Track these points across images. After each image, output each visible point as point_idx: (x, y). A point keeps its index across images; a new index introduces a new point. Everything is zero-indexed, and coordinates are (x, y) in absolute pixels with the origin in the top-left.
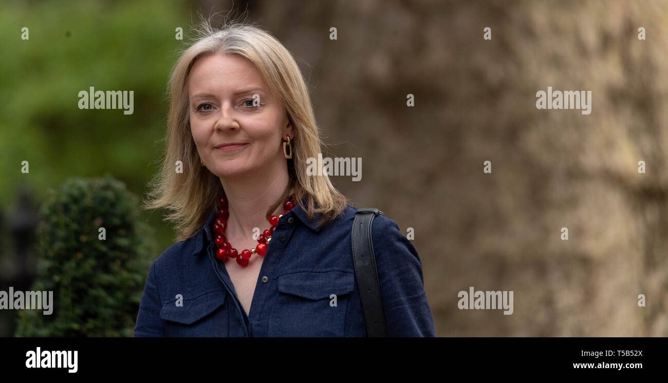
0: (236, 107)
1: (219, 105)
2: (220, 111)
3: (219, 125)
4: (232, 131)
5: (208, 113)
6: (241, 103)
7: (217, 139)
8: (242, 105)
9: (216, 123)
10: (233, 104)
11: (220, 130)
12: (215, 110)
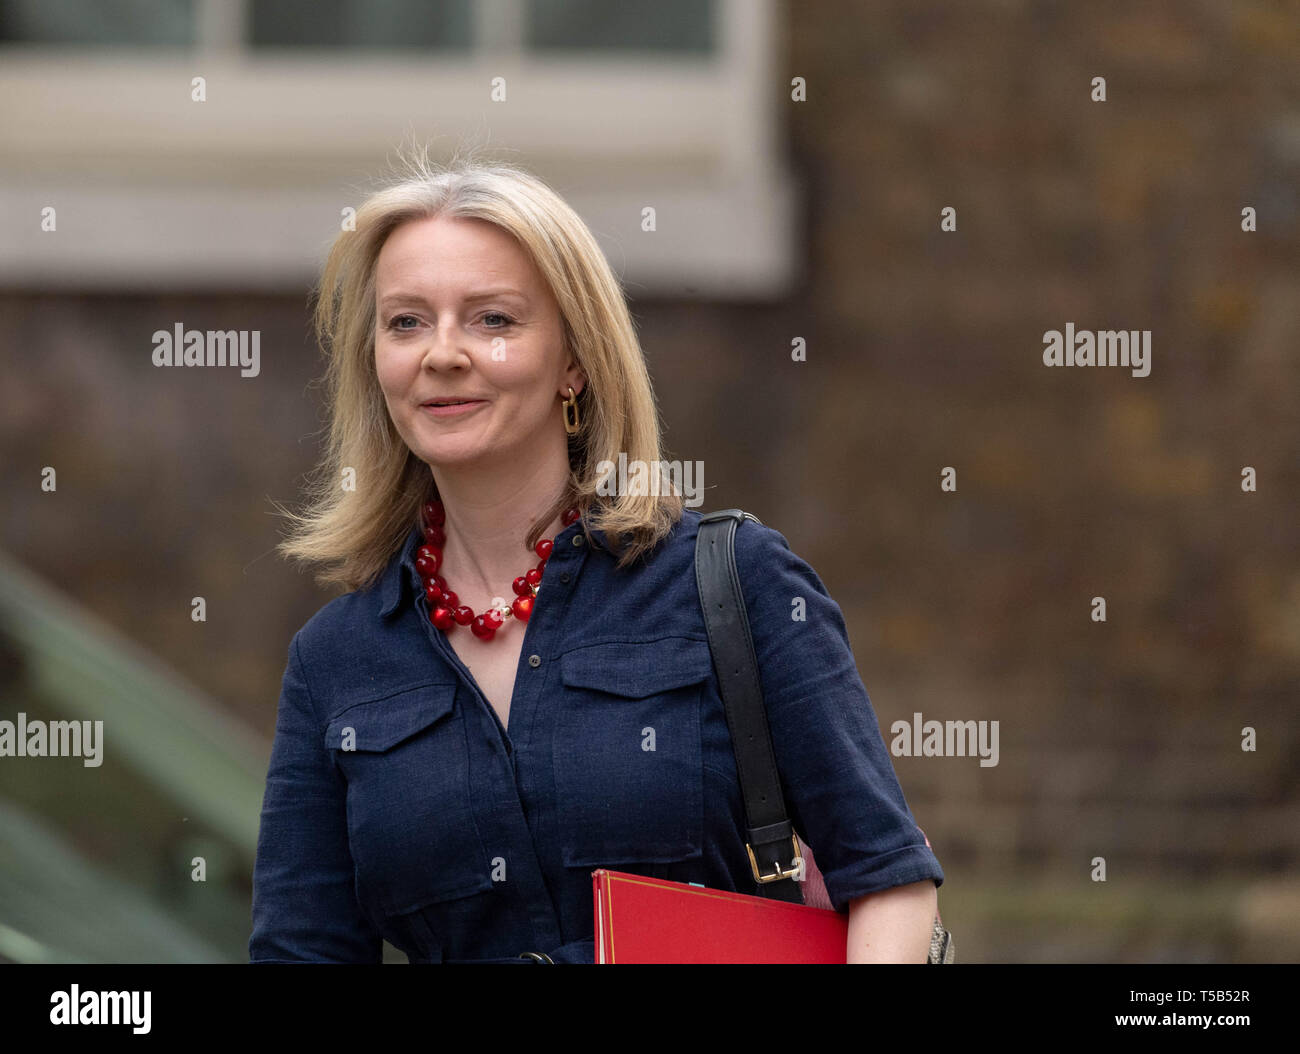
0: (467, 326)
1: (434, 319)
2: (435, 330)
3: (431, 360)
4: (456, 371)
5: (410, 333)
6: (477, 318)
7: (427, 388)
8: (479, 322)
9: (425, 354)
10: (462, 318)
11: (431, 369)
12: (425, 329)
